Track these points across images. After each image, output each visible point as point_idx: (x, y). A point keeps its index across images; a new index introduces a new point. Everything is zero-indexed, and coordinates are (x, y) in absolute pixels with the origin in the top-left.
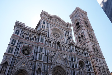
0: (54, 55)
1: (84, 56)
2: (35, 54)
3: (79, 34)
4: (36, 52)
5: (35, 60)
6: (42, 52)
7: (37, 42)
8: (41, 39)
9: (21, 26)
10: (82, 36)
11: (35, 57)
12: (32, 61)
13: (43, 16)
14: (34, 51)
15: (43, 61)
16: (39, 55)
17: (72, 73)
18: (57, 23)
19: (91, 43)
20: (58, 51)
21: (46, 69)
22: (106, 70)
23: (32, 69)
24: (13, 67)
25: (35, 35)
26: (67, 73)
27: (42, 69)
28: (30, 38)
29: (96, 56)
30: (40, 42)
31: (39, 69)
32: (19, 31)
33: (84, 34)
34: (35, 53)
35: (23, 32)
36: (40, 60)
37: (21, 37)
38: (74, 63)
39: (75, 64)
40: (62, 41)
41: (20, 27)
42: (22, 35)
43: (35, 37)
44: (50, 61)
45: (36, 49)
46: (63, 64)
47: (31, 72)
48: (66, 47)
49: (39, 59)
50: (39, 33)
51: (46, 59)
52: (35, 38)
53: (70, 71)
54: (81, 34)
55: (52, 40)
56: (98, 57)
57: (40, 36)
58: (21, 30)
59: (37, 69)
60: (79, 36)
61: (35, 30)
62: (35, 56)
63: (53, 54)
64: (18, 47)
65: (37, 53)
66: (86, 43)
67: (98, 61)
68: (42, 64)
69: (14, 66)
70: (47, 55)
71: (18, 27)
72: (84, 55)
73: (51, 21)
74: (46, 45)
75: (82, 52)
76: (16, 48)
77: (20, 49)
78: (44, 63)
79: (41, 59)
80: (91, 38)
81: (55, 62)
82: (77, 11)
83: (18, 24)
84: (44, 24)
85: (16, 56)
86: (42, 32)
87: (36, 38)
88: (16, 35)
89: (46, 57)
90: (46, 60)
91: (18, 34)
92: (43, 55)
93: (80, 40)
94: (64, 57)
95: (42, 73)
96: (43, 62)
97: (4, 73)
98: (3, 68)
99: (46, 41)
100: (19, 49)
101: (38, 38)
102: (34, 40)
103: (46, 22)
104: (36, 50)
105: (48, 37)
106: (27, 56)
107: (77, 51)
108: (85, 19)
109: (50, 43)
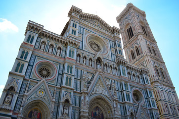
0: (92, 79)
1: (142, 83)
2: (60, 77)
3: (133, 48)
4: (61, 72)
5: (59, 87)
6: (71, 73)
7: (63, 56)
8: (70, 51)
9: (36, 29)
10: (137, 50)
11: (59, 82)
12: (55, 87)
13: (73, 14)
14: (58, 71)
15: (72, 87)
16: (67, 78)
17: (122, 109)
18: (97, 28)
19: (152, 61)
20: (98, 73)
21: (78, 102)
22: (176, 106)
23: (54, 100)
24: (23, 96)
25: (60, 45)
26: (113, 109)
27: (71, 102)
28: (50, 50)
29: (161, 84)
30: (68, 56)
31: (67, 101)
32: (33, 38)
33: (140, 46)
34: (59, 74)
35: (39, 39)
36: (68, 86)
37: (37, 47)
38: (125, 93)
39: (127, 95)
40: (104, 56)
41: (36, 32)
42: (38, 44)
43: (59, 48)
44: (86, 89)
45: (61, 68)
46: (107, 95)
47: (53, 106)
48: (112, 67)
49: (66, 84)
50: (67, 43)
51: (79, 85)
52: (59, 51)
53: (119, 106)
54: (136, 47)
55: (88, 54)
56: (164, 85)
57: (68, 47)
58: (37, 35)
59: (62, 100)
60: (132, 51)
61: (61, 37)
62: (60, 80)
63: (90, 78)
64: (31, 64)
65: (62, 75)
66: (144, 63)
67: (164, 91)
68: (72, 93)
69: (26, 93)
70: (79, 78)
71: (32, 30)
72: (141, 80)
73: (86, 23)
74: (78, 62)
75: (138, 76)
76: (29, 65)
77: (34, 67)
78: (74, 92)
79: (70, 85)
80: (153, 54)
81: (93, 91)
83: (32, 26)
84: (76, 27)
85: (28, 78)
86: (71, 41)
87: (61, 50)
88: (29, 43)
89: (79, 82)
90: (78, 87)
91: (31, 42)
92: (73, 78)
93: (134, 57)
94: (108, 83)
95: (71, 108)
96: (73, 90)
97: (10, 105)
98: (8, 96)
99: (79, 55)
100: (32, 66)
101: (64, 50)
102: (58, 53)
103: (78, 25)
104: (61, 70)
105: (82, 50)
106: (46, 79)
107: (130, 74)
108: (141, 22)
109: (84, 60)
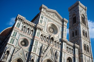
3: (74, 30)
5: (30, 52)
6: (37, 45)
9: (22, 19)
10: (76, 32)
16: (34, 48)
19: (83, 41)
20: (50, 46)
23: (26, 59)
25: (33, 29)
30: (36, 36)
33: (78, 30)
34: (30, 45)
37: (21, 29)
40: (55, 37)
41: (21, 21)
48: (58, 43)
50: (36, 28)
54: (76, 30)
55: (47, 34)
56: (87, 56)
57: (37, 30)
58: (22, 23)
60: (73, 32)
62: (30, 48)
65: (32, 46)
66: (78, 41)
68: (35, 56)
69: (13, 54)
73: (49, 15)
74: (41, 39)
76: (16, 39)
78: (37, 55)
79: (35, 52)
82: (76, 5)
83: (20, 17)
85: (15, 46)
86: (39, 27)
87: (33, 31)
91: (19, 27)
92: (37, 48)
93: (73, 36)
97: (6, 60)
99: (42, 35)
100: (18, 40)
103: (44, 17)
104: (32, 43)
105: (44, 32)
106: (24, 47)
107: (68, 48)
108: (83, 14)
109: (44, 38)
